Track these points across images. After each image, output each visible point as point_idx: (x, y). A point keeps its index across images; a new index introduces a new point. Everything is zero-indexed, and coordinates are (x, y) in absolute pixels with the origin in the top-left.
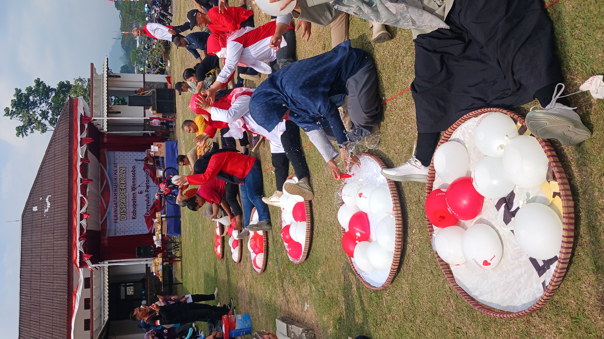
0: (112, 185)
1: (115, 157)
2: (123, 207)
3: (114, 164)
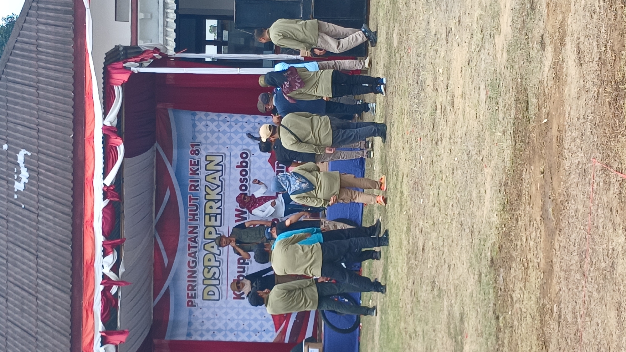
0: (185, 204)
1: (194, 126)
2: (213, 263)
3: (193, 146)
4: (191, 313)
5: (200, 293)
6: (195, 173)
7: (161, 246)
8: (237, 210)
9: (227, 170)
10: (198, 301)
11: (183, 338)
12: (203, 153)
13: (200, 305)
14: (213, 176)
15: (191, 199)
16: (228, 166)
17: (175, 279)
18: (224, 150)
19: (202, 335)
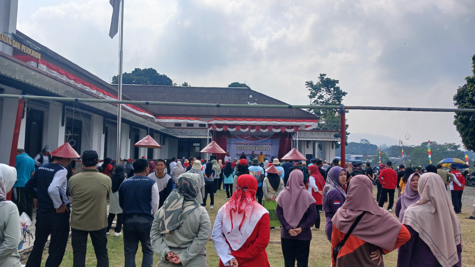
1: (276, 144)
2: (244, 148)
3: (271, 144)
4: (233, 143)
5: (238, 145)
6: (265, 144)
7: (248, 137)
8: (257, 154)
9: (266, 152)
10: (236, 145)
11: (227, 142)
12: (270, 146)
13: (235, 145)
14: (265, 148)
15: (259, 143)
16: (267, 152)
17: (241, 140)
18: (270, 151)
19: (228, 146)
